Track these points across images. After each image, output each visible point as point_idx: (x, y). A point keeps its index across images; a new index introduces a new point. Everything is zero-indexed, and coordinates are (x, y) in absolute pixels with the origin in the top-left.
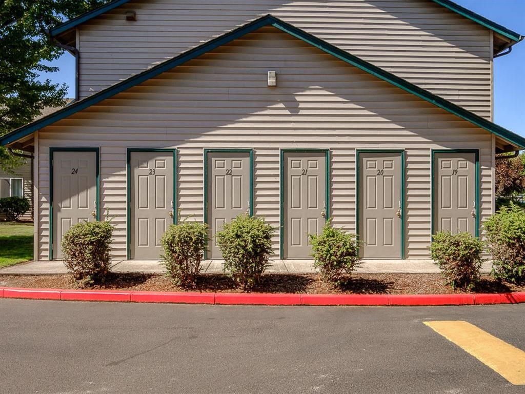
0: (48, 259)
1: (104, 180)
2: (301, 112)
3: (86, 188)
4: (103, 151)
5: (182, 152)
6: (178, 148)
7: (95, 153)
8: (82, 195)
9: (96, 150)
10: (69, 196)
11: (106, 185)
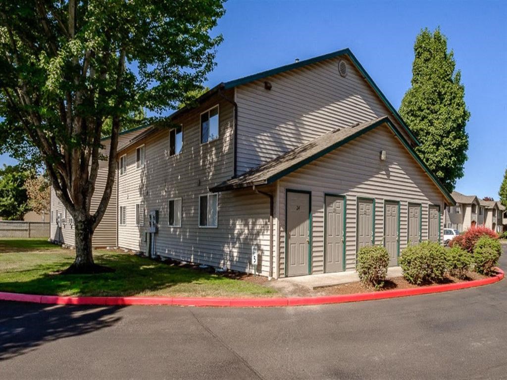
0: (284, 276)
1: (313, 215)
2: (391, 178)
3: (304, 221)
4: (313, 193)
5: (348, 198)
6: (347, 195)
7: (308, 195)
8: (301, 226)
9: (309, 193)
10: (295, 227)
11: (314, 219)
